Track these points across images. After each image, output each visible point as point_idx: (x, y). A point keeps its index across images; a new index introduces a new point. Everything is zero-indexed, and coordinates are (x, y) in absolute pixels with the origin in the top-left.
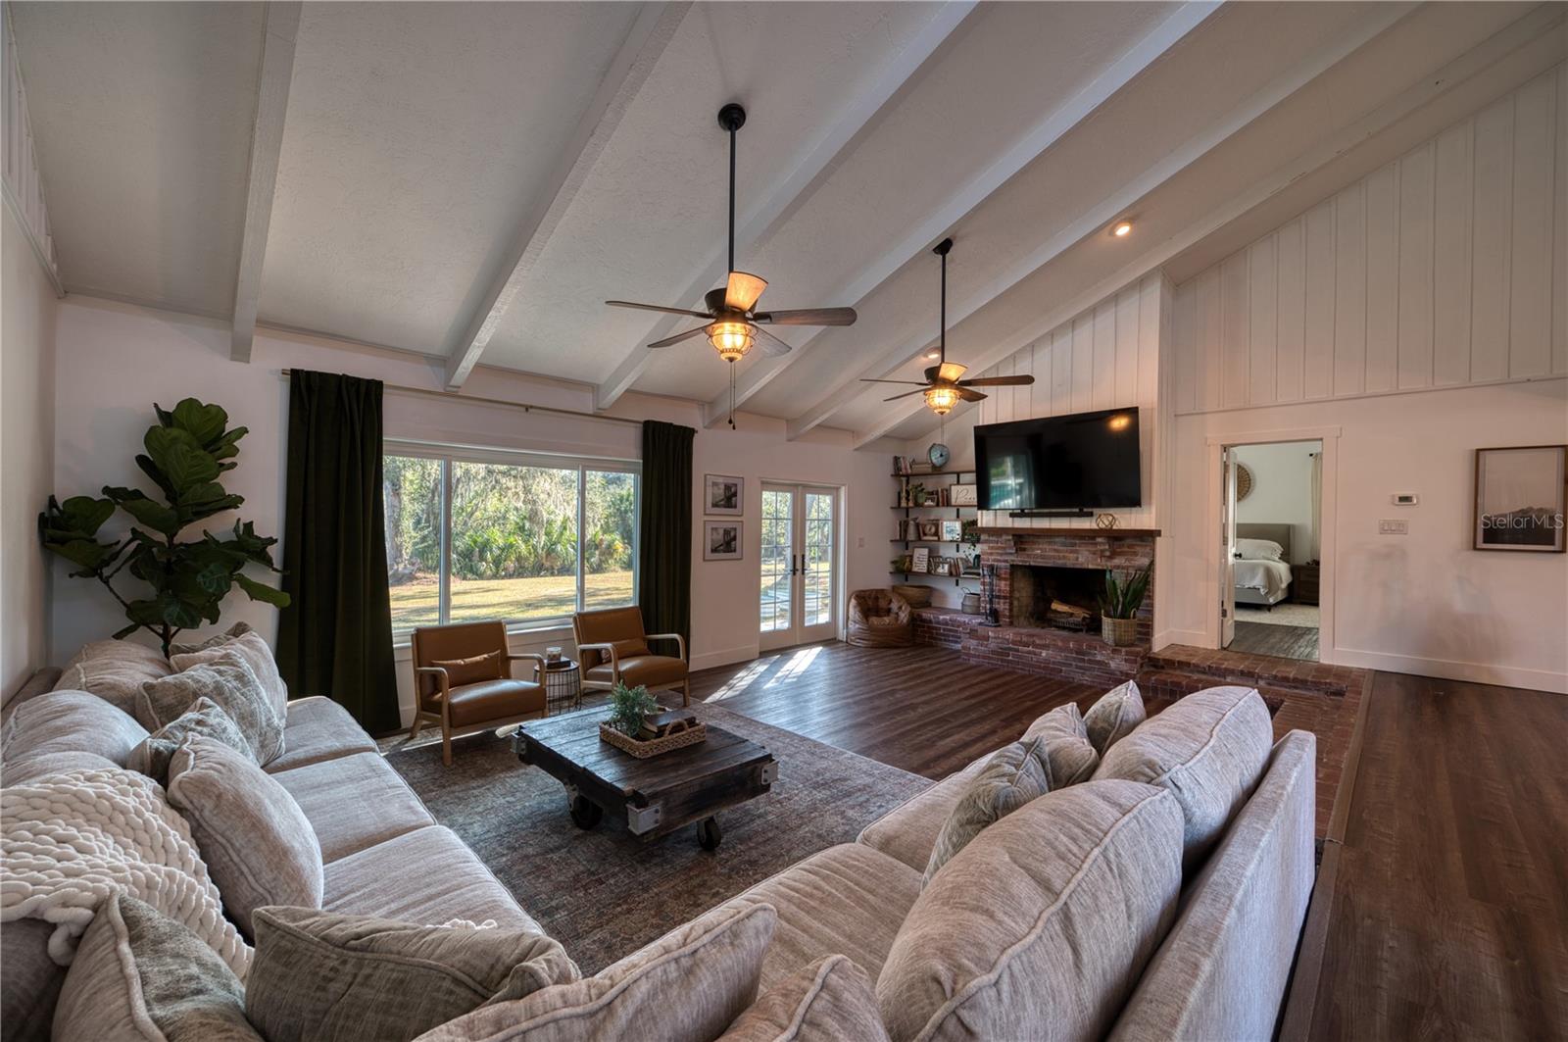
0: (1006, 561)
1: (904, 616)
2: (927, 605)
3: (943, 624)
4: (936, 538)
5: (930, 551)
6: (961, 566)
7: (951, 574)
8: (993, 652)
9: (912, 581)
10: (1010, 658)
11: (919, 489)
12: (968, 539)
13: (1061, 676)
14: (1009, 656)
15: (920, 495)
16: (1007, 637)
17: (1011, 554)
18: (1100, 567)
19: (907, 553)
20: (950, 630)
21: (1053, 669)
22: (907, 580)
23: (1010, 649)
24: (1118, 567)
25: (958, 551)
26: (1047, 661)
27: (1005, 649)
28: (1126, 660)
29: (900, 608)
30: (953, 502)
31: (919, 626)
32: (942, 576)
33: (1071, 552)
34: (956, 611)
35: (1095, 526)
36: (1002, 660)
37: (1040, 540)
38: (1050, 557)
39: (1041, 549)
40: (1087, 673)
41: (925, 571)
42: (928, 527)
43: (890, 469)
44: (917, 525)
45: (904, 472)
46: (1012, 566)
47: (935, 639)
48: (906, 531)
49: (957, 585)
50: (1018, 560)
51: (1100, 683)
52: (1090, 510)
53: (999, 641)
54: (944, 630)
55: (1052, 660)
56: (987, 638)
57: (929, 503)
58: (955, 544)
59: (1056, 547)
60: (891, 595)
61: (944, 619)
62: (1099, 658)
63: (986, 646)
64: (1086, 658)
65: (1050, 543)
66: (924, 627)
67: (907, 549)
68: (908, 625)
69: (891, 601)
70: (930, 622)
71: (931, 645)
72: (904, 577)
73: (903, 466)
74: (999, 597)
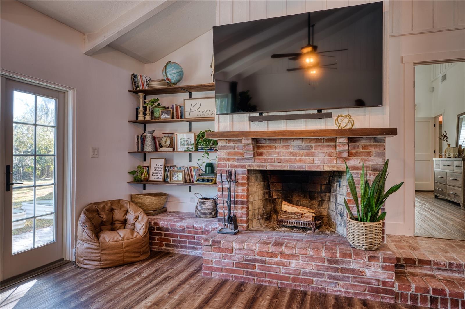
0: (243, 166)
1: (141, 228)
2: (163, 210)
3: (180, 232)
4: (171, 149)
5: (166, 161)
6: (194, 174)
7: (185, 182)
8: (238, 265)
9: (150, 189)
10: (256, 270)
11: (156, 104)
12: (202, 148)
13: (313, 287)
14: (255, 268)
15: (157, 109)
16: (254, 248)
17: (248, 159)
18: (335, 169)
19: (145, 164)
20: (187, 237)
21: (304, 281)
22: (144, 189)
23: (256, 261)
24: (355, 168)
25: (190, 161)
26: (296, 272)
27: (250, 261)
28: (383, 268)
29: (137, 218)
30: (187, 115)
31: (157, 234)
32: (177, 184)
33: (308, 155)
34: (190, 216)
35: (334, 127)
36: (248, 273)
37: (276, 145)
38: (287, 161)
39: (278, 153)
40: (340, 282)
41: (162, 180)
42: (164, 140)
43: (128, 86)
44: (154, 139)
45: (141, 88)
46: (248, 171)
47: (172, 246)
48: (143, 144)
49: (190, 191)
50: (256, 164)
51: (355, 294)
52: (330, 111)
53: (245, 252)
54: (181, 237)
55: (302, 270)
56: (231, 250)
57: (165, 117)
58: (187, 154)
59: (292, 151)
60: (127, 205)
61: (180, 227)
62: (353, 266)
63: (230, 258)
64: (339, 267)
65: (287, 147)
66: (161, 234)
67: (145, 160)
68: (145, 236)
69: (127, 212)
70: (167, 229)
71: (168, 254)
72: (142, 185)
73: (140, 83)
74: (236, 203)
